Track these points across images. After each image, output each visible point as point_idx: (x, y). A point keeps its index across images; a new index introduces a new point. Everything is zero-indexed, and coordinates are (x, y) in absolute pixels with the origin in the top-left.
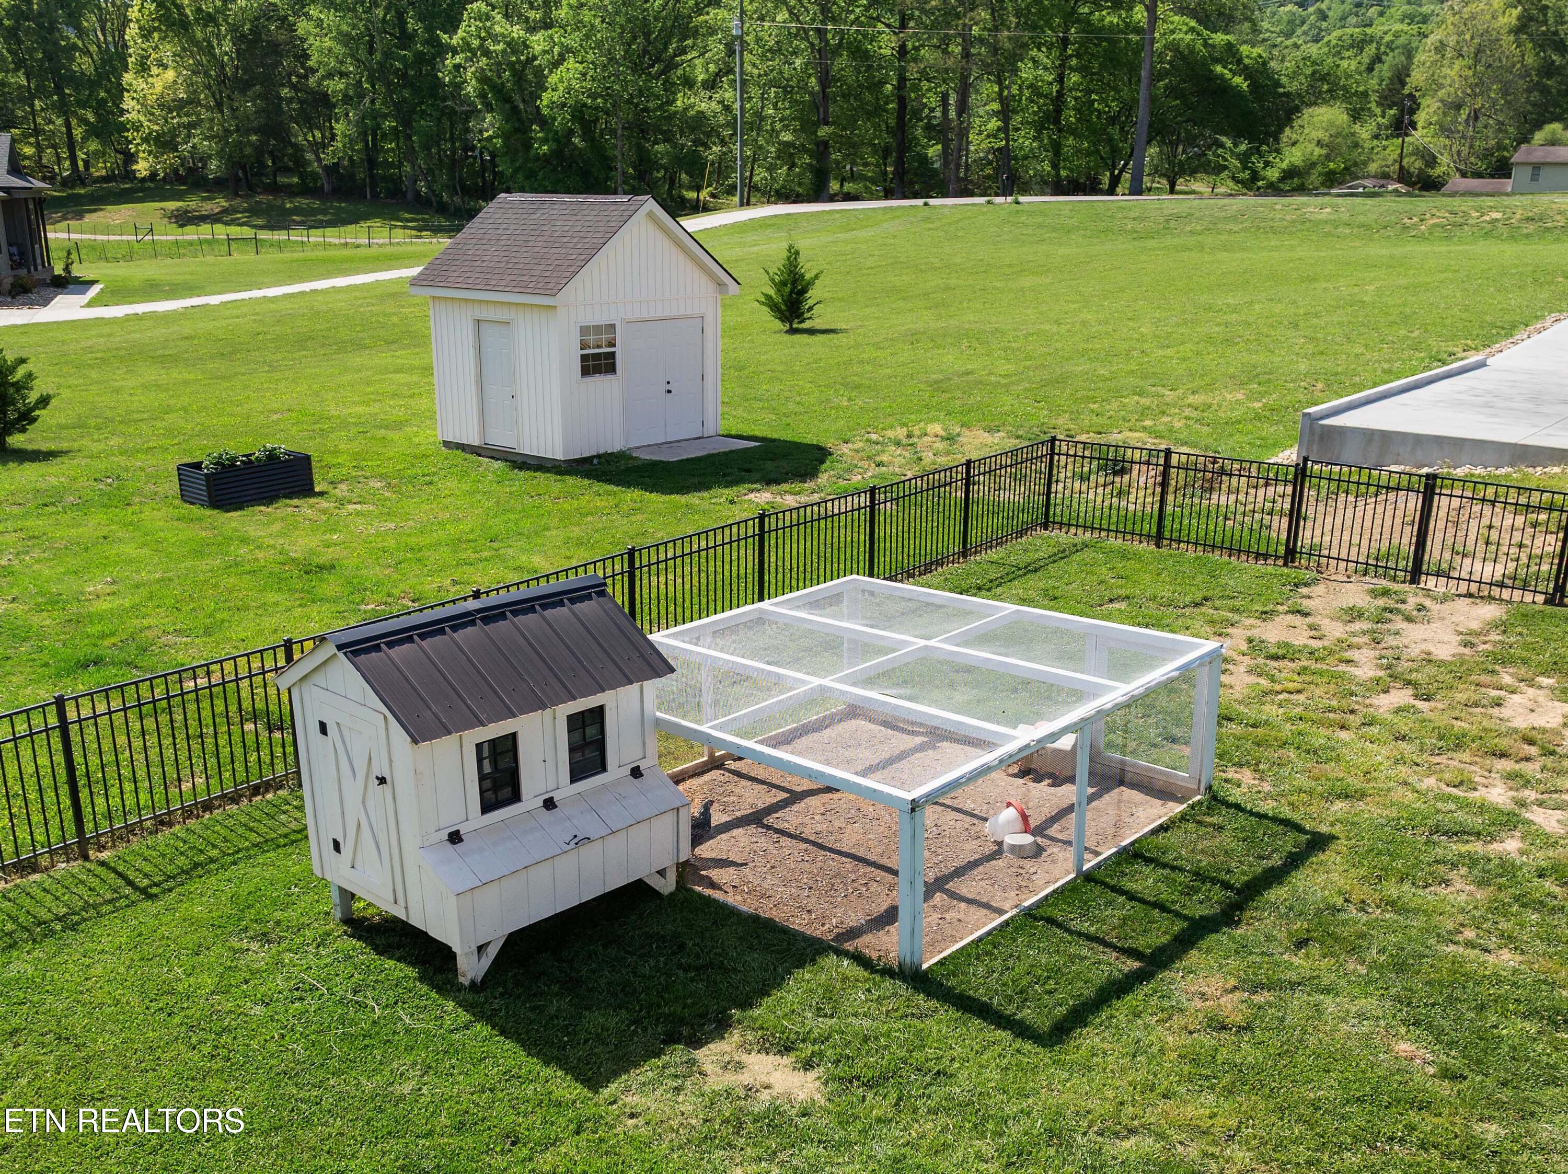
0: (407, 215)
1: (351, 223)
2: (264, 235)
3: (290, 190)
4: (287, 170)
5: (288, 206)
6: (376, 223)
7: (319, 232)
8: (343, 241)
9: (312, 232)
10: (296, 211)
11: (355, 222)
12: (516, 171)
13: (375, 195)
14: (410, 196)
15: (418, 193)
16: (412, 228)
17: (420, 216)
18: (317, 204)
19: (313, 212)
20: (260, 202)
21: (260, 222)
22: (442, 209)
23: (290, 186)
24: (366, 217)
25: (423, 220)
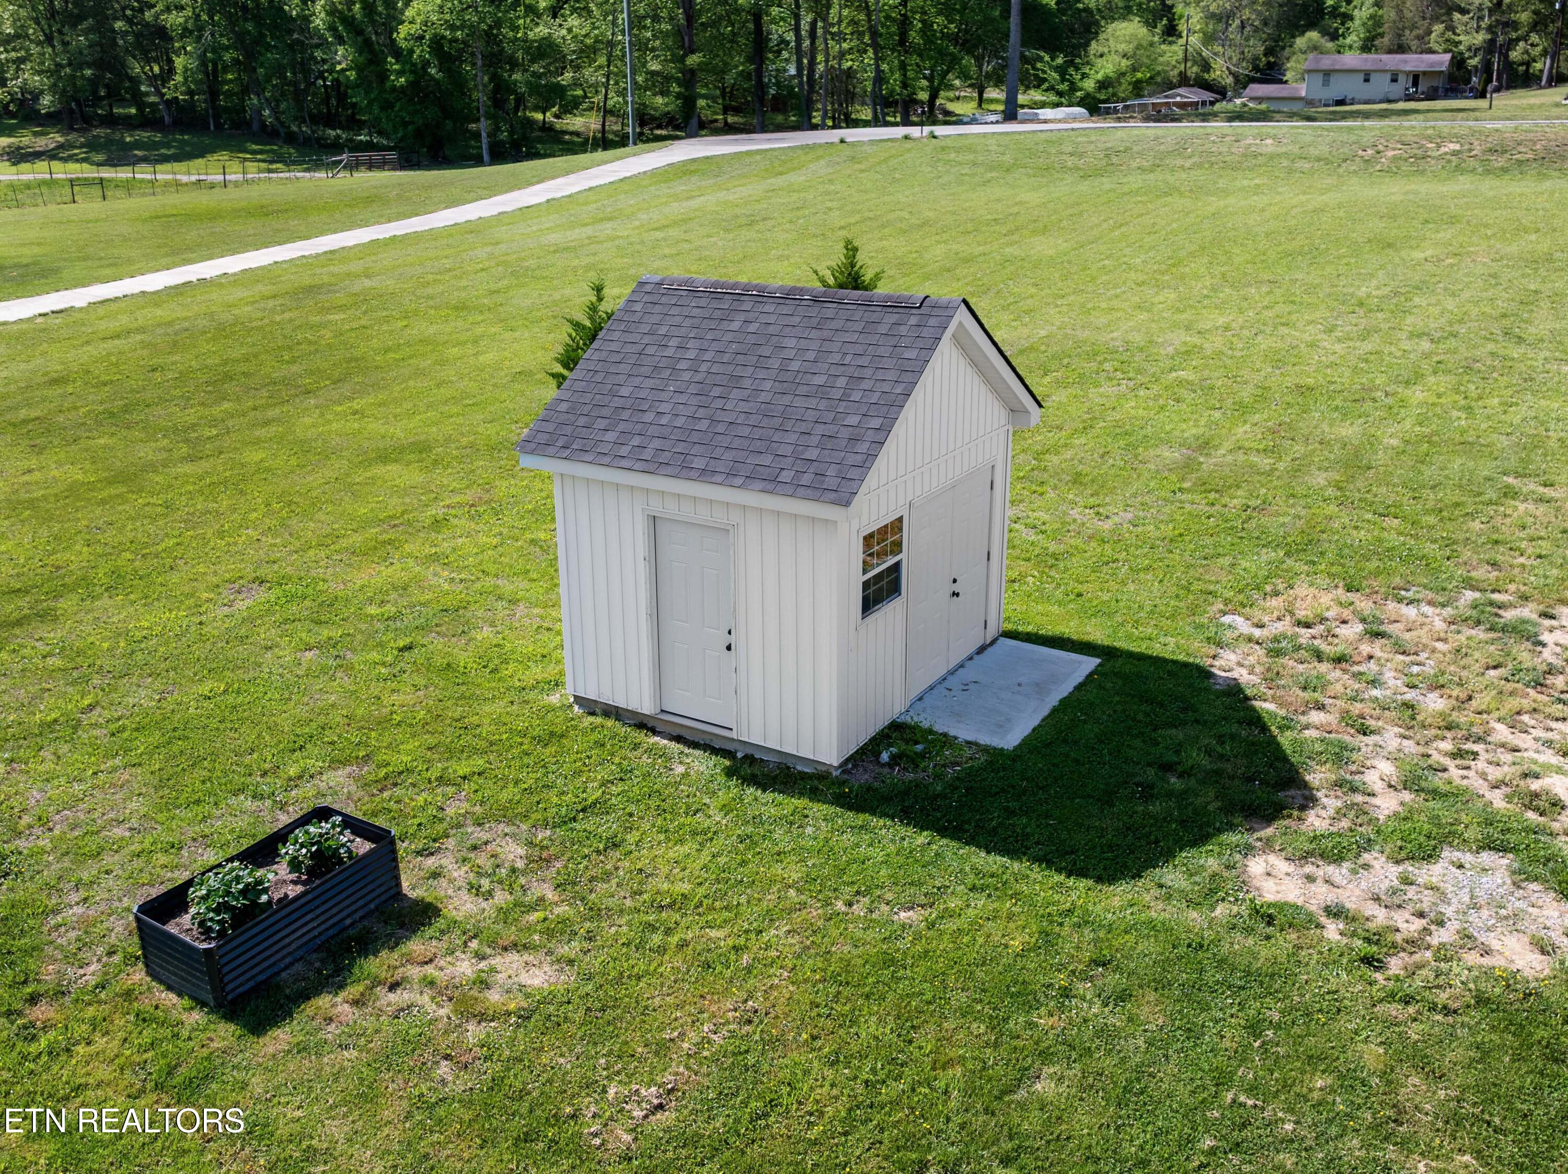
0: (255, 147)
1: (197, 157)
2: (107, 173)
3: (129, 124)
4: (122, 102)
5: (128, 139)
6: (224, 156)
7: (167, 167)
8: (194, 178)
9: (159, 167)
10: (137, 145)
11: (202, 156)
12: (371, 103)
13: (219, 127)
14: (256, 126)
15: (263, 125)
16: (264, 161)
17: (268, 147)
18: (158, 137)
19: (154, 146)
20: (99, 136)
21: (100, 157)
22: (291, 139)
23: (129, 117)
24: (213, 151)
25: (272, 151)
